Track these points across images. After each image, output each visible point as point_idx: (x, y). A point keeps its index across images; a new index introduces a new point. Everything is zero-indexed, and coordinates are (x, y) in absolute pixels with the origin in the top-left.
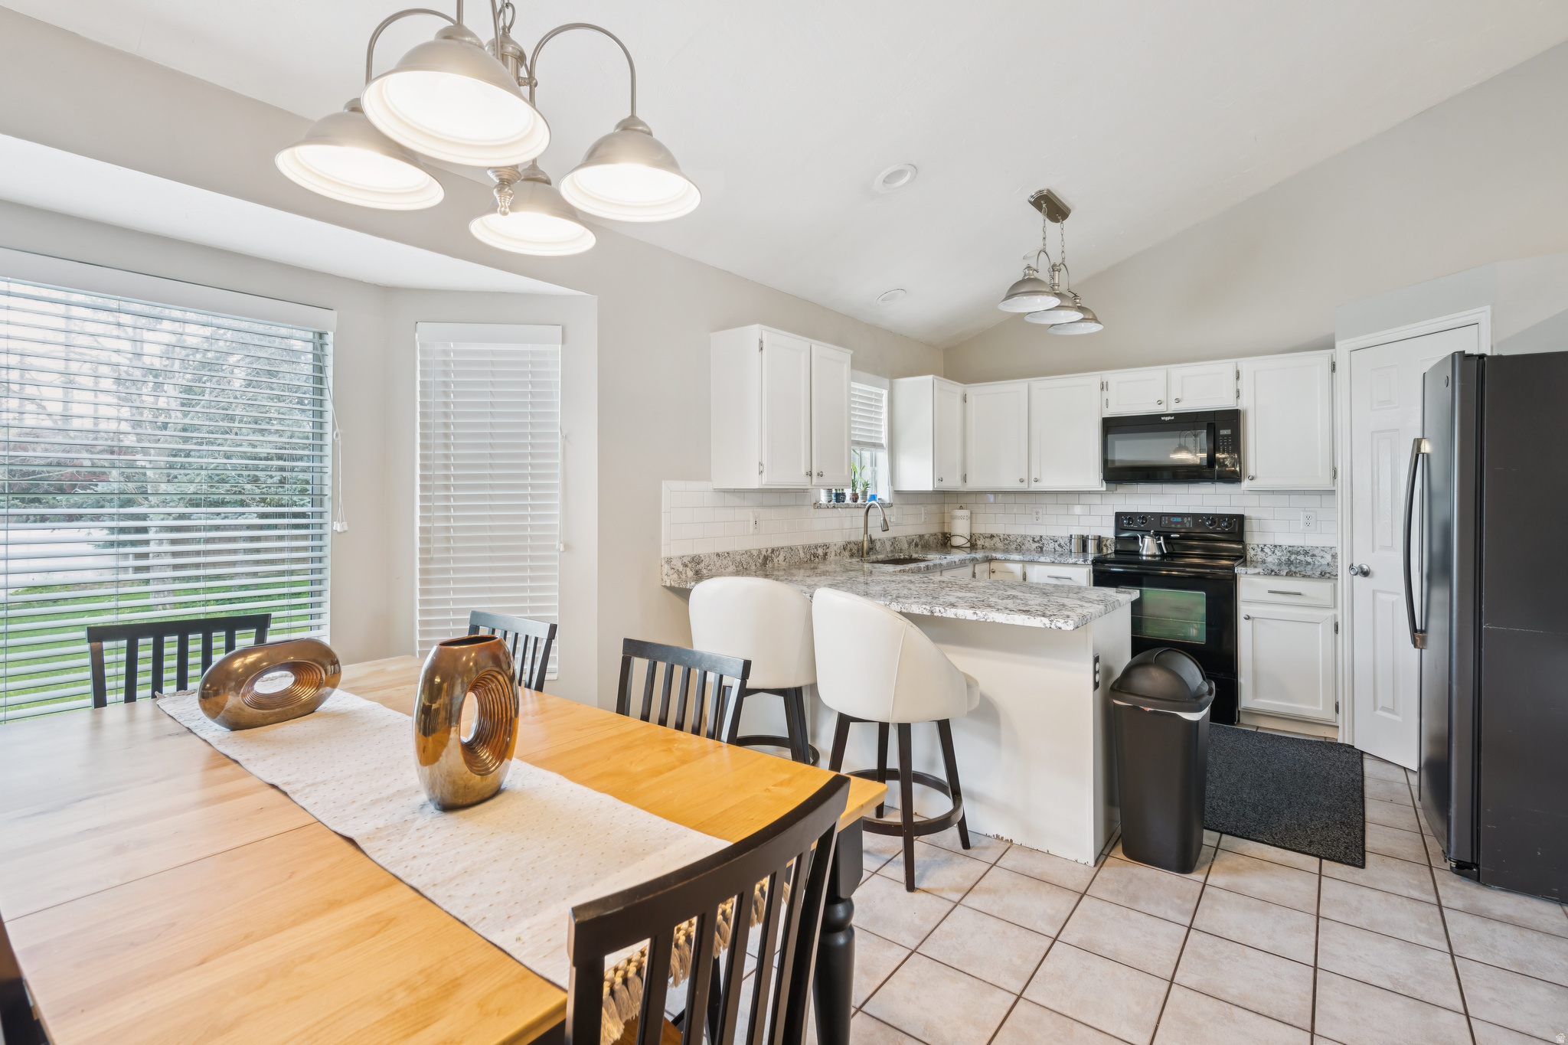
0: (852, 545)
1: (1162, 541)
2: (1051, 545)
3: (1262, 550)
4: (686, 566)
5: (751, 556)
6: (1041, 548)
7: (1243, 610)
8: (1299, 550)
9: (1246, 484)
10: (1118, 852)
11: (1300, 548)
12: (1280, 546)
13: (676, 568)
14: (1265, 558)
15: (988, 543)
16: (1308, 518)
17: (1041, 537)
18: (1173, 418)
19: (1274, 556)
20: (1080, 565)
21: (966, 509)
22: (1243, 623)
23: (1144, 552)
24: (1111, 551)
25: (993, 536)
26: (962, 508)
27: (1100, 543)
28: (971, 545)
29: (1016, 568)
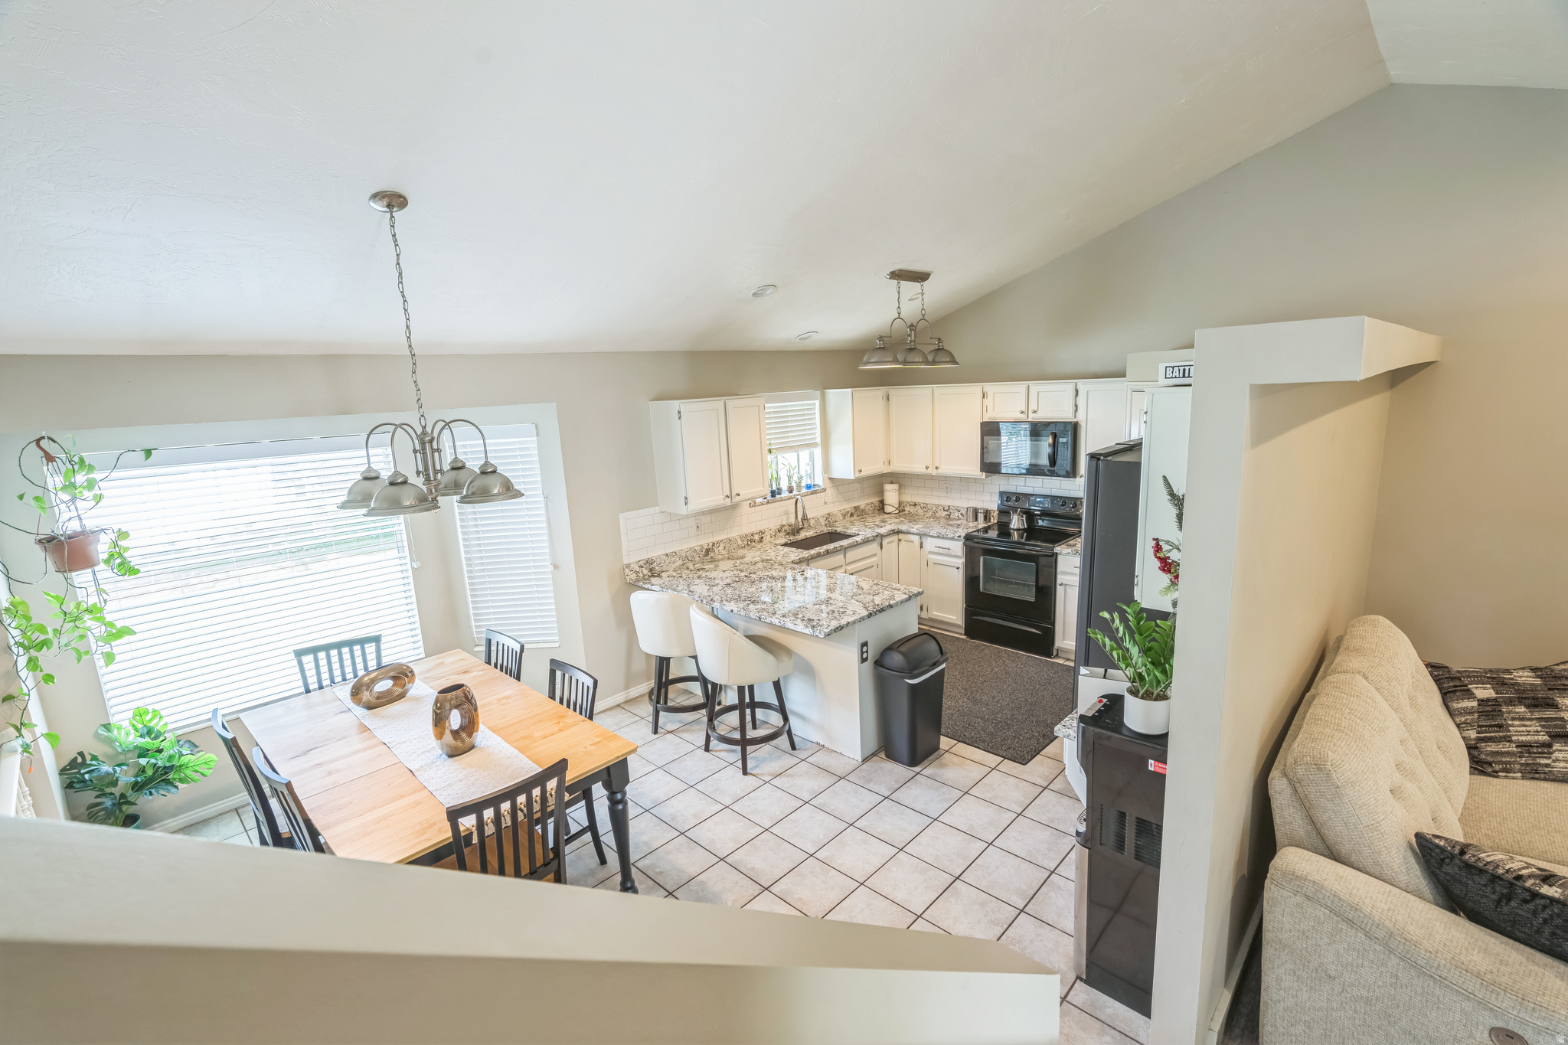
0: (786, 528)
1: (1024, 517)
2: (956, 513)
4: (642, 567)
5: (695, 551)
6: (949, 516)
7: (1060, 579)
9: (1078, 479)
10: (882, 755)
13: (634, 570)
15: (913, 510)
17: (949, 507)
20: (956, 540)
21: (896, 483)
22: (1059, 588)
23: (1012, 526)
24: (996, 521)
25: (915, 505)
26: (892, 483)
27: (987, 515)
28: (900, 511)
29: (916, 539)
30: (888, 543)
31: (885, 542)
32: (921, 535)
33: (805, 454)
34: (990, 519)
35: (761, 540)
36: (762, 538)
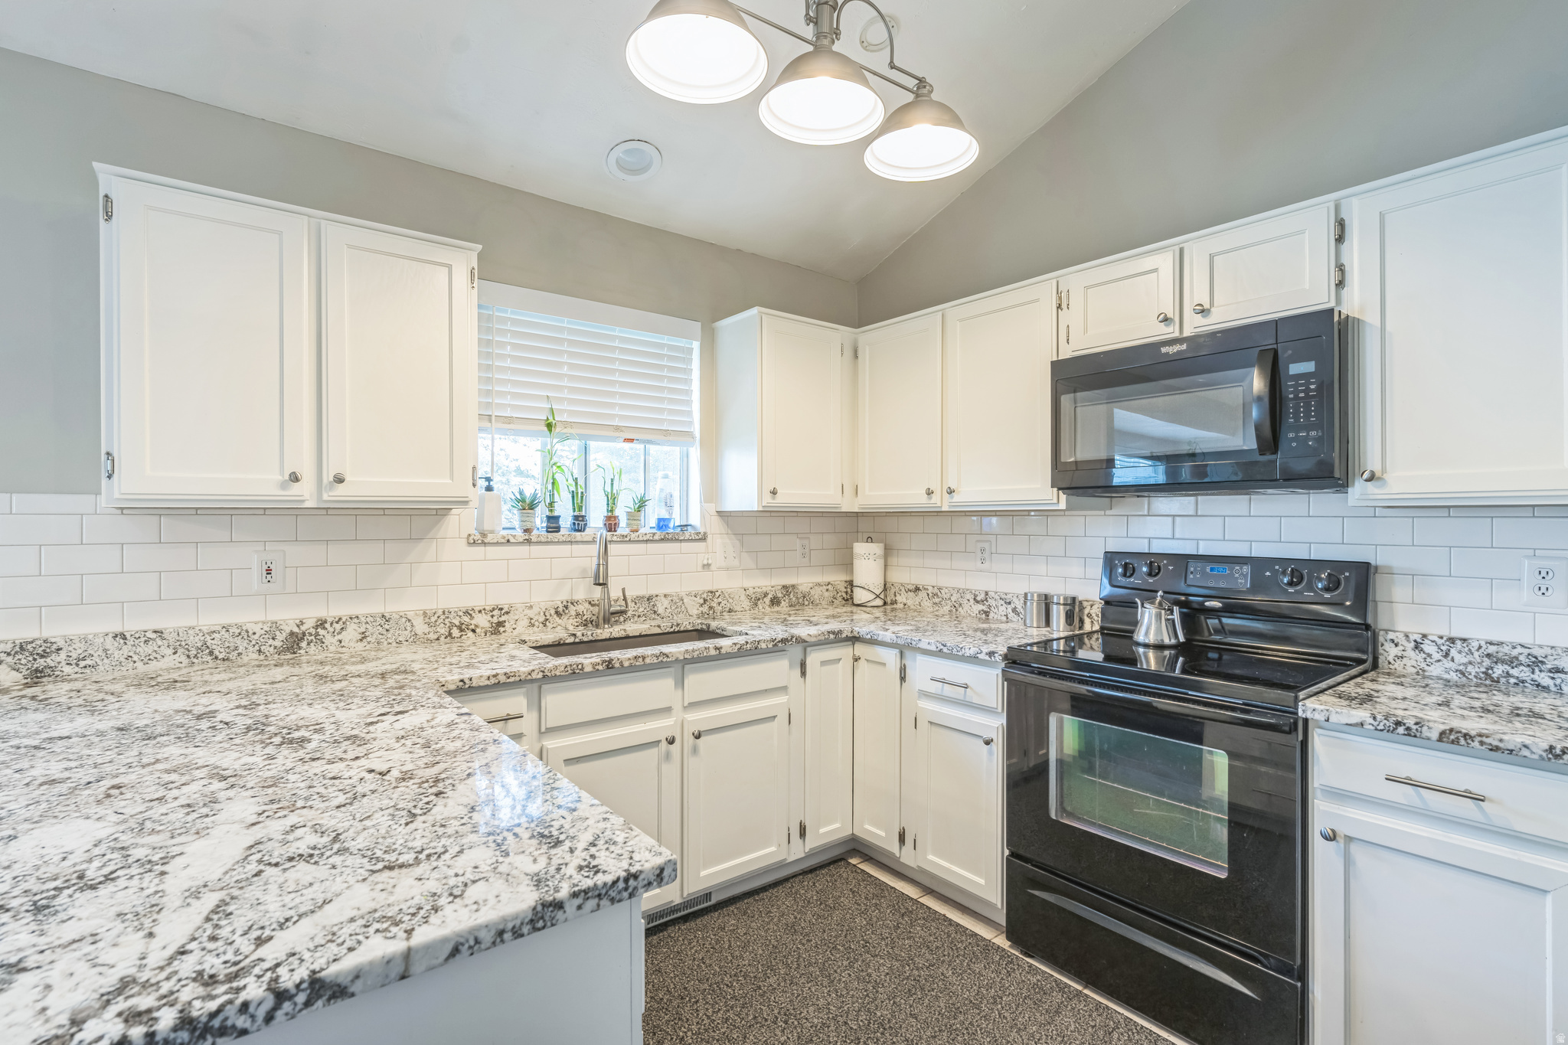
0: (581, 608)
1: (1176, 616)
2: (1001, 608)
3: (1417, 646)
6: (987, 613)
7: (1323, 813)
8: (1515, 653)
9: (1358, 490)
11: (1519, 650)
12: (1464, 640)
14: (1423, 665)
15: (911, 600)
16: (1543, 574)
17: (987, 593)
18: (1184, 347)
19: (1447, 664)
20: (983, 663)
21: (878, 542)
22: (1319, 847)
23: (1140, 637)
24: (1097, 627)
25: (917, 589)
26: (870, 540)
27: (1074, 610)
28: (885, 603)
29: (890, 656)
30: (824, 663)
31: (814, 658)
32: (904, 649)
33: (664, 454)
34: (1082, 621)
35: (497, 628)
36: (500, 624)
